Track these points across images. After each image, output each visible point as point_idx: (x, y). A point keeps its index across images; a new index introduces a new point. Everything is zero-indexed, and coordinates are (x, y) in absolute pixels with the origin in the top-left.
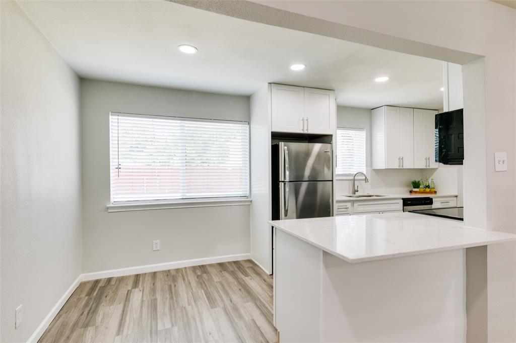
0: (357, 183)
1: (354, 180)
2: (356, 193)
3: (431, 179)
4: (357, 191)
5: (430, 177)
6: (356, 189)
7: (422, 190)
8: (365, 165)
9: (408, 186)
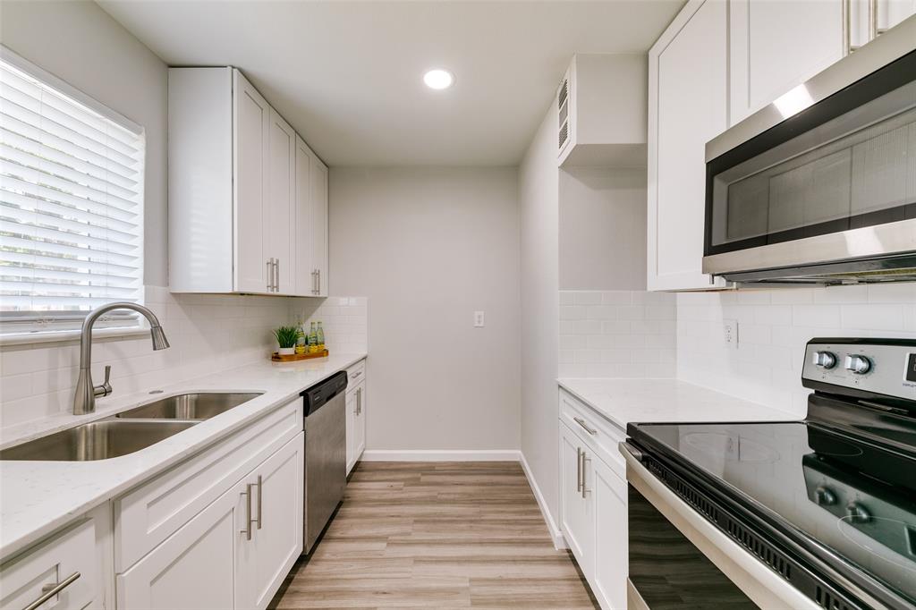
0: (100, 355)
1: (86, 341)
2: (99, 401)
3: (310, 321)
4: (106, 392)
5: (308, 316)
6: (98, 380)
7: (301, 350)
8: (139, 273)
9: (267, 341)
